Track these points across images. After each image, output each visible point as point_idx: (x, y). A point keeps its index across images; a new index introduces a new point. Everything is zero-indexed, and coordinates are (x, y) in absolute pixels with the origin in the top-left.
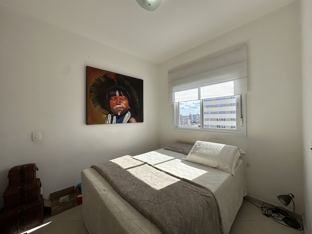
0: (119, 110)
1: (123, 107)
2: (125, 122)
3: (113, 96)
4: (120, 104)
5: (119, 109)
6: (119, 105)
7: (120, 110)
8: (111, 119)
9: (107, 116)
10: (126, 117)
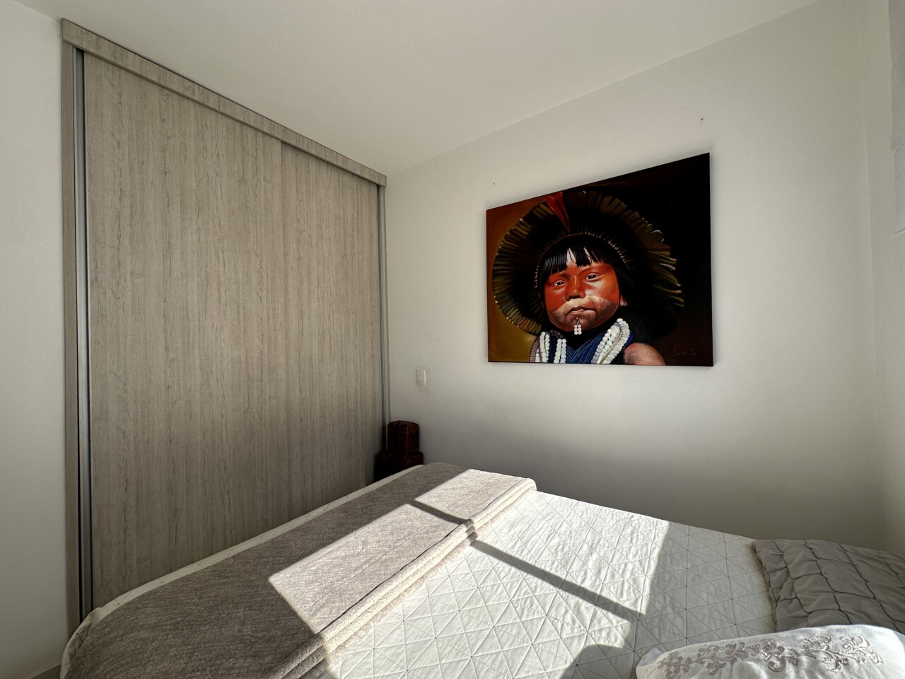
0: (576, 316)
1: (592, 302)
2: (604, 359)
3: (555, 272)
4: (581, 294)
5: (576, 312)
6: (579, 297)
7: (580, 316)
8: (548, 348)
9: (538, 339)
10: (610, 343)
